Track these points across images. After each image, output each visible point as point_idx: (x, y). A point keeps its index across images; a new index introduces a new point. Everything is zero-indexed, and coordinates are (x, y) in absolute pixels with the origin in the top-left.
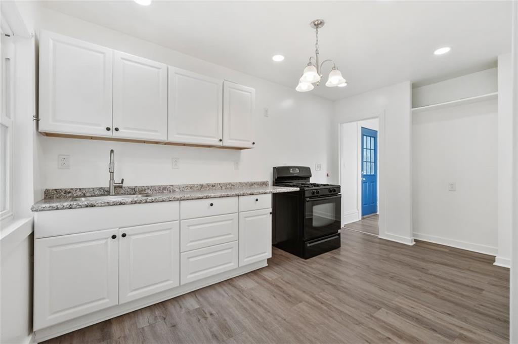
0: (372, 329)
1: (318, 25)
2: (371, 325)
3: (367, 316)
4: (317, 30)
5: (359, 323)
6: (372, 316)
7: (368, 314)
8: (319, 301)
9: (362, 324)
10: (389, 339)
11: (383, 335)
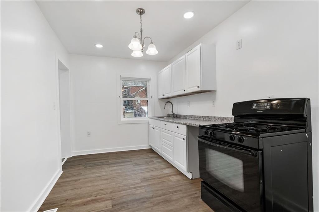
0: (105, 194)
1: (141, 12)
2: (107, 195)
3: (113, 198)
4: (141, 16)
5: (112, 192)
6: (111, 199)
7: (114, 199)
8: (137, 187)
9: (111, 193)
10: (96, 196)
11: (99, 196)
